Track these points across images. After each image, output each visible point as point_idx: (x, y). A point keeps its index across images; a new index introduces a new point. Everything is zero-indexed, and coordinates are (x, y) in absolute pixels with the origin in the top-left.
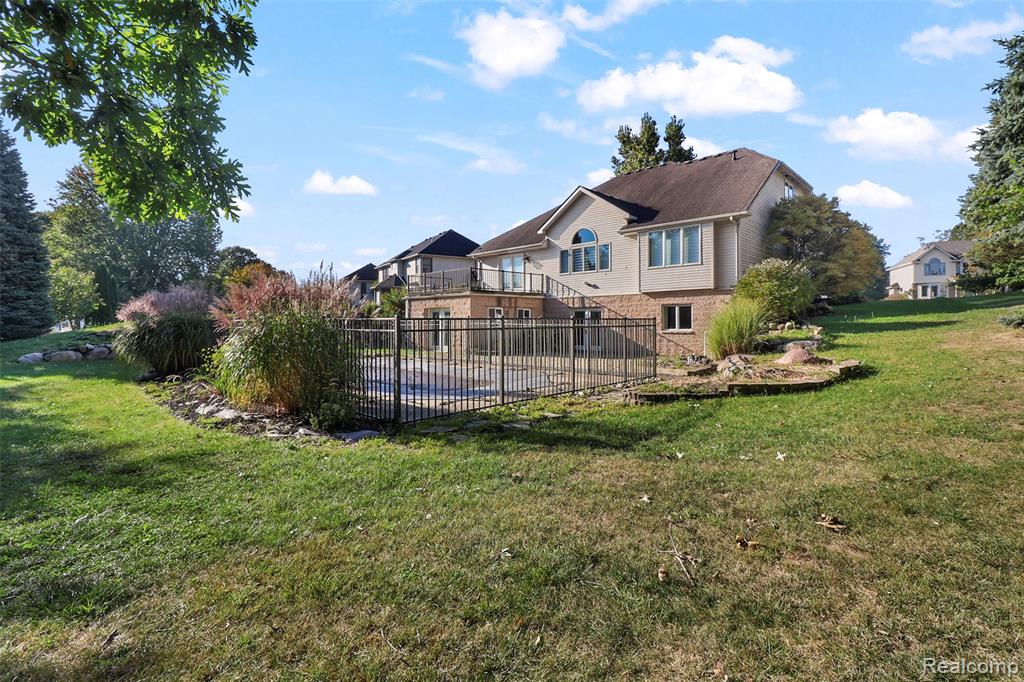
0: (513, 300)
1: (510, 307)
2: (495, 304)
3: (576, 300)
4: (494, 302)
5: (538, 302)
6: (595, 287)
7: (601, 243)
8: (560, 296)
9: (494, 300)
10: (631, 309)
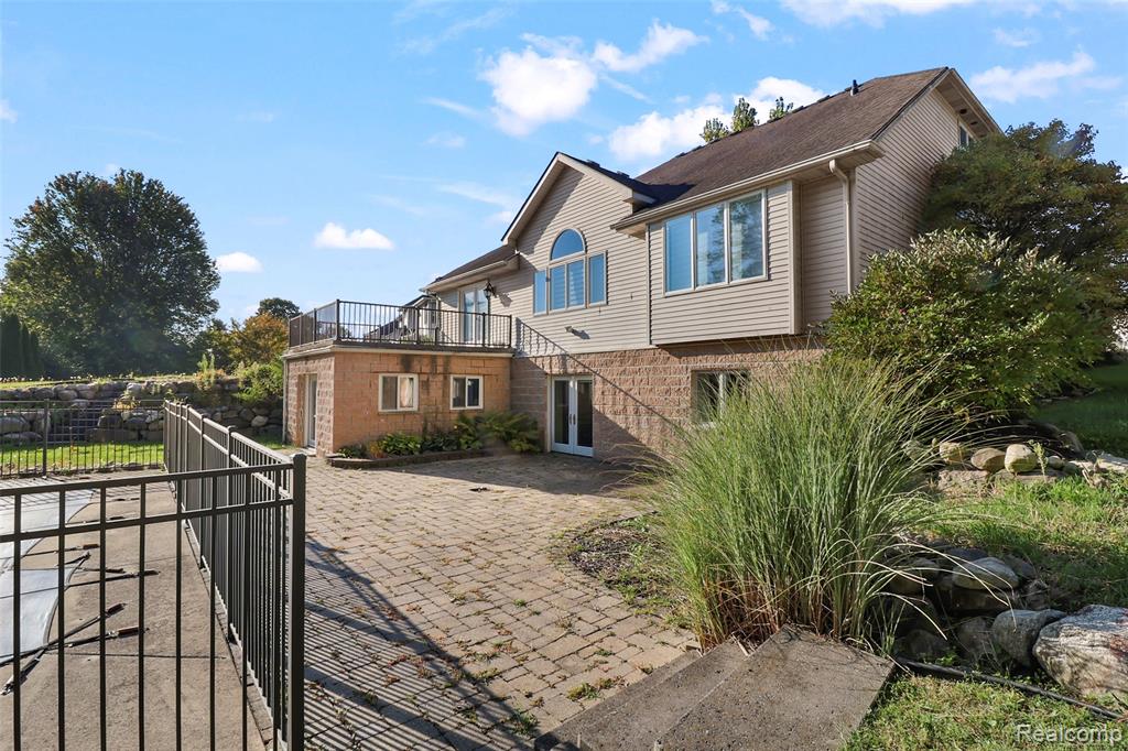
0: (440, 362)
1: (434, 373)
2: (398, 368)
3: (555, 360)
4: (394, 365)
5: (498, 364)
6: (583, 335)
7: (591, 253)
8: (534, 354)
9: (396, 361)
10: (638, 377)
